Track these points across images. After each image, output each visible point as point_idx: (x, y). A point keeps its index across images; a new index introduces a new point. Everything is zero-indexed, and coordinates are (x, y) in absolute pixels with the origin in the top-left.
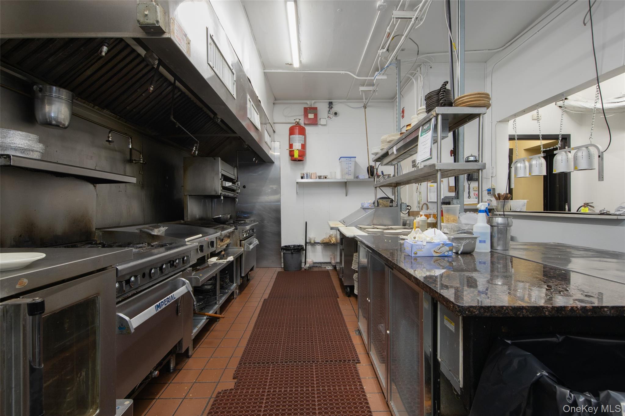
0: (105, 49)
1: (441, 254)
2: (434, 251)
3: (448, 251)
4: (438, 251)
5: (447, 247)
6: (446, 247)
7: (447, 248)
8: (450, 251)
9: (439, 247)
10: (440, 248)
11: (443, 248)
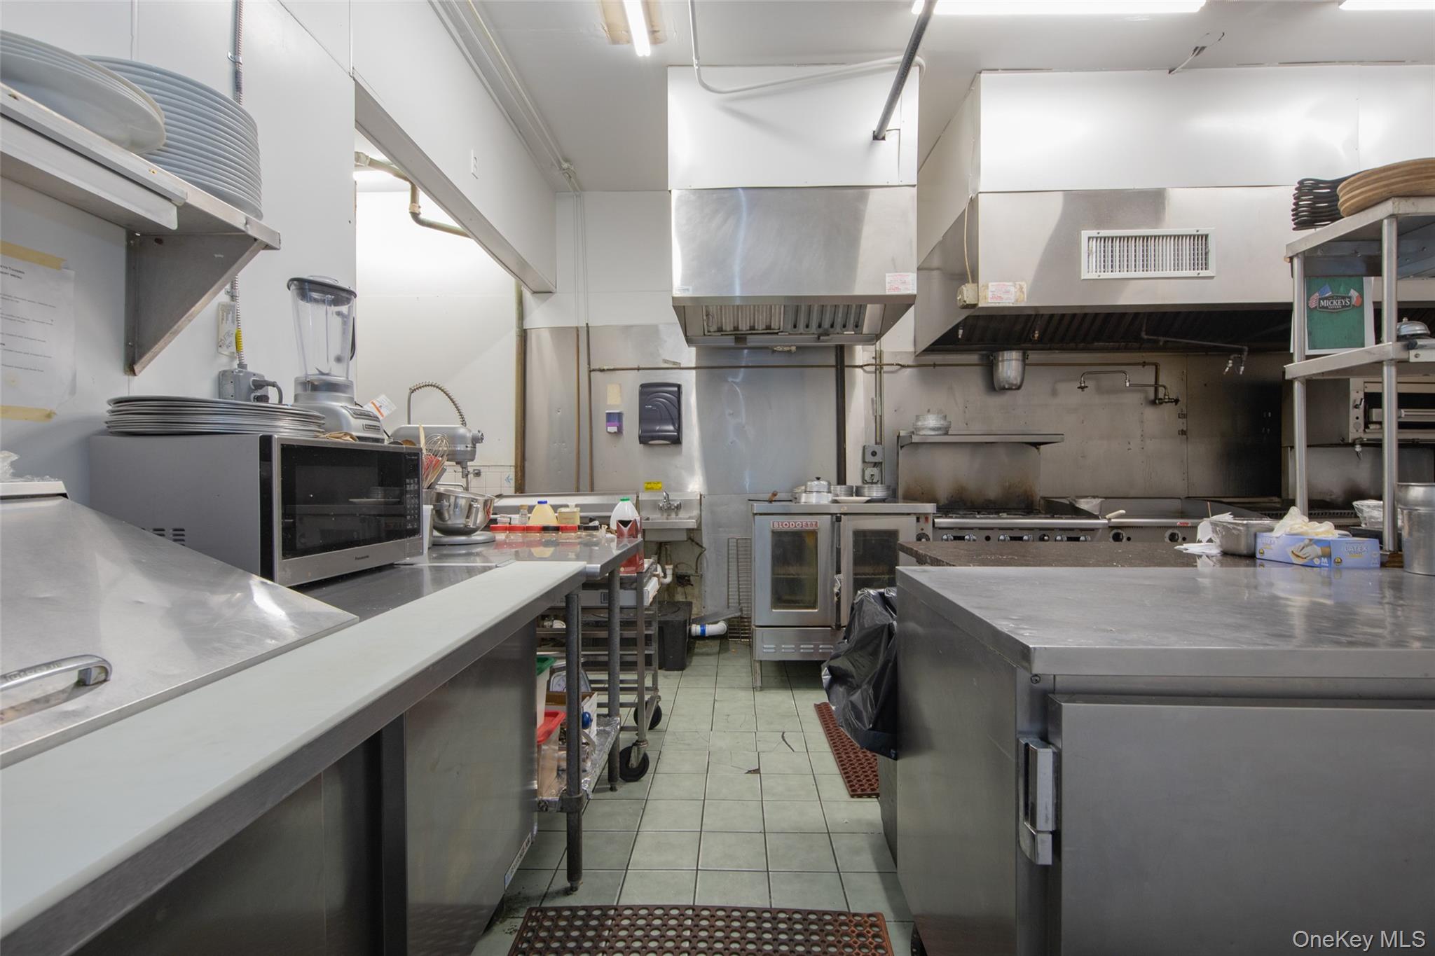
0: (961, 332)
1: (1306, 560)
2: (1293, 552)
3: (1319, 557)
4: (1299, 554)
5: (1318, 546)
6: (1315, 546)
7: (1318, 550)
8: (1324, 556)
9: (1302, 544)
10: (1303, 548)
11: (1309, 548)
